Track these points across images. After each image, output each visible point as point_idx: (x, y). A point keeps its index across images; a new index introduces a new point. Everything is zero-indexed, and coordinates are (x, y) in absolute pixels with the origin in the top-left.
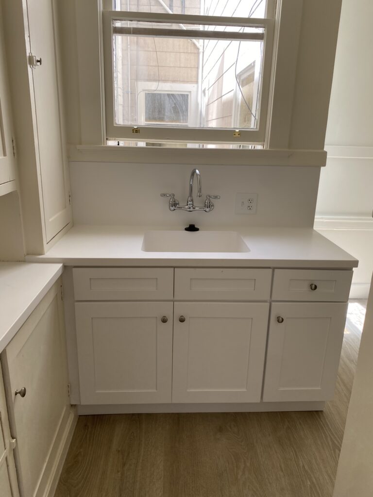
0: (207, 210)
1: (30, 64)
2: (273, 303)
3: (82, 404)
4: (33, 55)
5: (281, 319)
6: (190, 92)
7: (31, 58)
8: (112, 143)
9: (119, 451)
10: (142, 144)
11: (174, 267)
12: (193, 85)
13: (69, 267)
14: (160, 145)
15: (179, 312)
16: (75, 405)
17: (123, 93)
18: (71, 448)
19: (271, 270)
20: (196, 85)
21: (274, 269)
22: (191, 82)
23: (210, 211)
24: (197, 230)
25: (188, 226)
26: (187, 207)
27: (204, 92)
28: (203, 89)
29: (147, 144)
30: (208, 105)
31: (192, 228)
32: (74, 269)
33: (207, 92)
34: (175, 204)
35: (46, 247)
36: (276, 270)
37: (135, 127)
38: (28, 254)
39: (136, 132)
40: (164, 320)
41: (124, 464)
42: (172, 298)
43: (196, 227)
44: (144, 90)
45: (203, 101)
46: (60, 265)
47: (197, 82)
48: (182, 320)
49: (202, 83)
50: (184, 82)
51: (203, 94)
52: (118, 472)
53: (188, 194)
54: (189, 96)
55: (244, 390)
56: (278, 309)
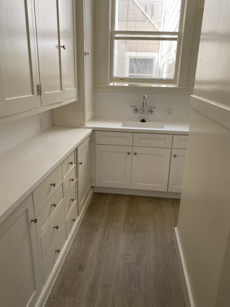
0: (150, 113)
1: (85, 55)
2: (173, 149)
3: (96, 186)
4: (86, 51)
5: (175, 156)
6: (155, 57)
7: (85, 53)
8: (111, 84)
9: (109, 203)
10: (126, 85)
11: (133, 133)
12: (157, 53)
13: (94, 131)
14: (136, 85)
15: (134, 151)
16: (93, 187)
17: (118, 58)
18: (91, 200)
19: (172, 135)
20: (158, 54)
21: (173, 135)
22: (155, 52)
23: (151, 114)
24: (145, 122)
25: (141, 120)
26: (141, 111)
27: (162, 57)
28: (162, 55)
29: (129, 85)
30: (163, 65)
31: (143, 121)
32: (96, 132)
33: (163, 57)
34: (136, 110)
35: (86, 123)
36: (174, 135)
37: (122, 78)
38: (80, 125)
39: (122, 80)
40: (129, 154)
41: (111, 206)
42: (132, 145)
43: (145, 120)
44: (129, 57)
45: (161, 62)
46: (91, 130)
47: (158, 52)
48: (135, 154)
49: (161, 52)
50: (151, 52)
51: (161, 59)
52: (109, 208)
53: (142, 106)
54: (154, 60)
55: (160, 186)
56: (174, 152)
